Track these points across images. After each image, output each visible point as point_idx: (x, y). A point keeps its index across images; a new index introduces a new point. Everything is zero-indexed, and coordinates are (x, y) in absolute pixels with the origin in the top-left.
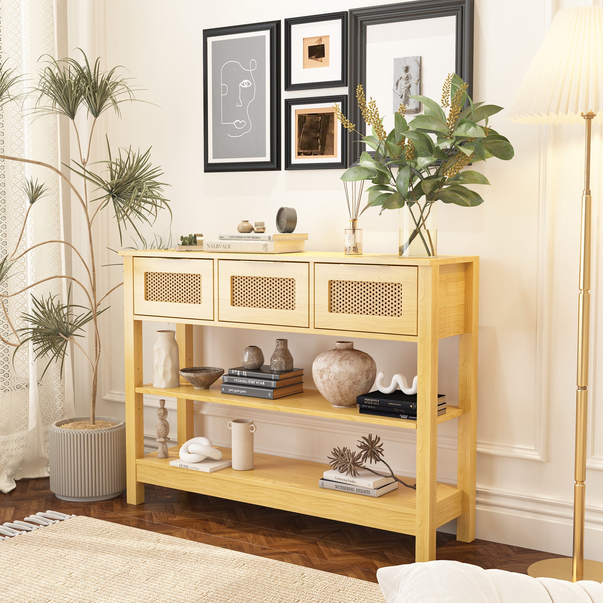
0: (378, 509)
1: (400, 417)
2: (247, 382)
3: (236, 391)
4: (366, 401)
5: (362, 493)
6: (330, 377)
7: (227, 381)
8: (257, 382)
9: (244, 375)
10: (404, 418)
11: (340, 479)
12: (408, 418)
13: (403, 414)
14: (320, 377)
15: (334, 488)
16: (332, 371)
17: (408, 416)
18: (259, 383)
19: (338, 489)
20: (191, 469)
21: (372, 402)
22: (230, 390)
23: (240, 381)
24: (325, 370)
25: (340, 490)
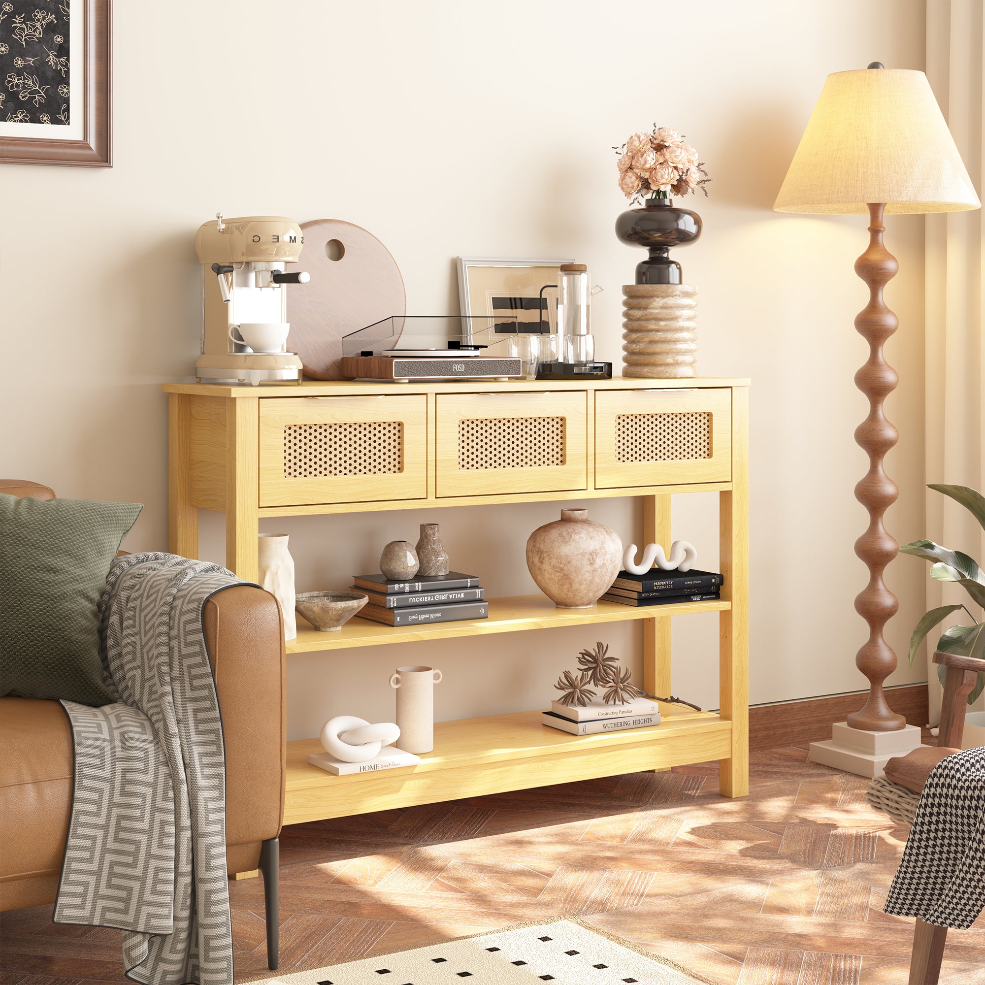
0: (684, 736)
1: (692, 601)
2: (432, 600)
3: (422, 617)
4: (656, 586)
5: (641, 725)
6: (605, 561)
7: (395, 605)
8: (451, 596)
9: (417, 589)
10: (697, 601)
11: (607, 714)
12: (702, 599)
13: (695, 595)
14: (589, 563)
15: (602, 729)
16: (607, 551)
17: (702, 597)
18: (455, 596)
19: (607, 729)
20: (385, 768)
21: (664, 585)
22: (411, 618)
23: (421, 599)
24: (599, 551)
25: (611, 729)
